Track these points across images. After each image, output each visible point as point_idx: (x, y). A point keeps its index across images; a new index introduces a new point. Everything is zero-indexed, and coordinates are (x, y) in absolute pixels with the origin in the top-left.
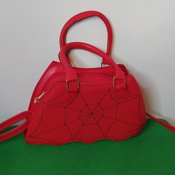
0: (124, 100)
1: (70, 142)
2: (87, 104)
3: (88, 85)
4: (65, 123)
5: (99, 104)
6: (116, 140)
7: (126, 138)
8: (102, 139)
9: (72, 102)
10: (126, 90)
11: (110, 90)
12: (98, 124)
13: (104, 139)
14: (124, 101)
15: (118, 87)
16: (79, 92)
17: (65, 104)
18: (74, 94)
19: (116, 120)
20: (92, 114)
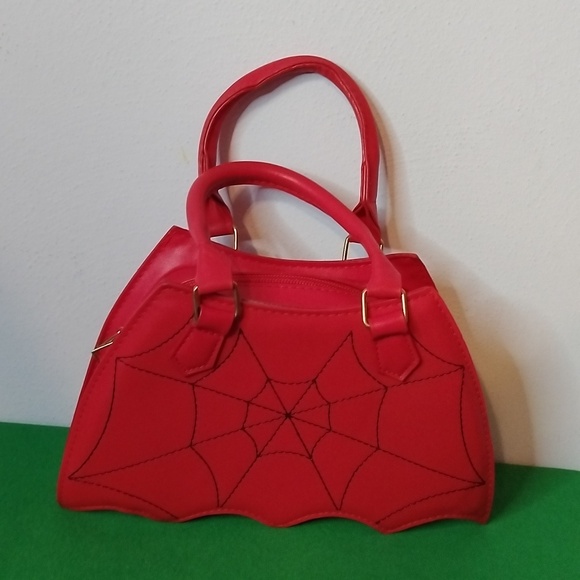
0: (402, 378)
1: (212, 512)
2: (269, 380)
3: (274, 311)
4: (194, 441)
5: (314, 381)
6: (378, 523)
7: (416, 523)
8: (326, 514)
9: (216, 366)
10: (408, 338)
11: (351, 334)
12: (310, 457)
13: (333, 514)
14: (405, 381)
15: (377, 325)
16: (241, 332)
17: (191, 372)
18: (222, 338)
19: (378, 448)
20: (288, 416)
